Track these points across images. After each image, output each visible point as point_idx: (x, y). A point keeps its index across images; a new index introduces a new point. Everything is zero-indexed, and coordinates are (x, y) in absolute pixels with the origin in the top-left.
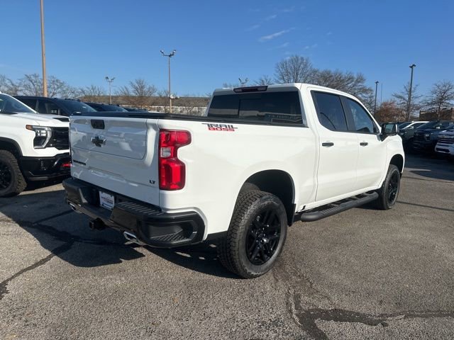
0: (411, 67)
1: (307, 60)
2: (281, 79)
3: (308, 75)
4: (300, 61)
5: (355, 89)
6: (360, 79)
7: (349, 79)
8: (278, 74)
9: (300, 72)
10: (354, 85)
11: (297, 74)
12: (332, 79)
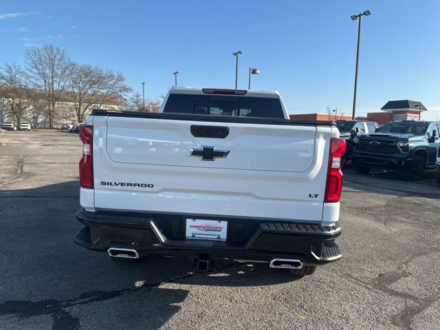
0: (175, 74)
1: (63, 51)
2: (34, 67)
3: (66, 68)
4: (55, 51)
5: (116, 87)
6: (120, 78)
7: (110, 77)
8: (30, 62)
9: (56, 63)
10: (115, 83)
11: (53, 65)
12: (92, 74)
